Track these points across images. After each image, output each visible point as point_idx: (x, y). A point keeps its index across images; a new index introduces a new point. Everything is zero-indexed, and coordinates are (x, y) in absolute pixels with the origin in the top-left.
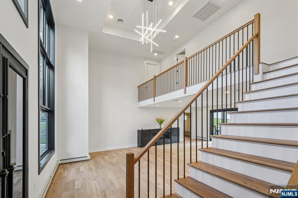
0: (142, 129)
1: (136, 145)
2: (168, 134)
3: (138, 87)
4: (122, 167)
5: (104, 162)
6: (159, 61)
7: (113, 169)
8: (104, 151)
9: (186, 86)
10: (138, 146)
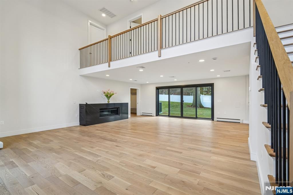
0: (87, 103)
1: (78, 123)
2: (117, 109)
3: (80, 49)
4: (75, 153)
5: (36, 149)
6: (106, 26)
7: (61, 158)
8: (26, 134)
9: (161, 48)
10: (80, 124)
